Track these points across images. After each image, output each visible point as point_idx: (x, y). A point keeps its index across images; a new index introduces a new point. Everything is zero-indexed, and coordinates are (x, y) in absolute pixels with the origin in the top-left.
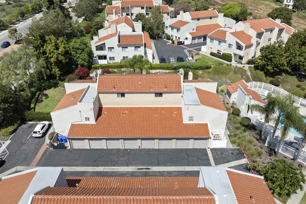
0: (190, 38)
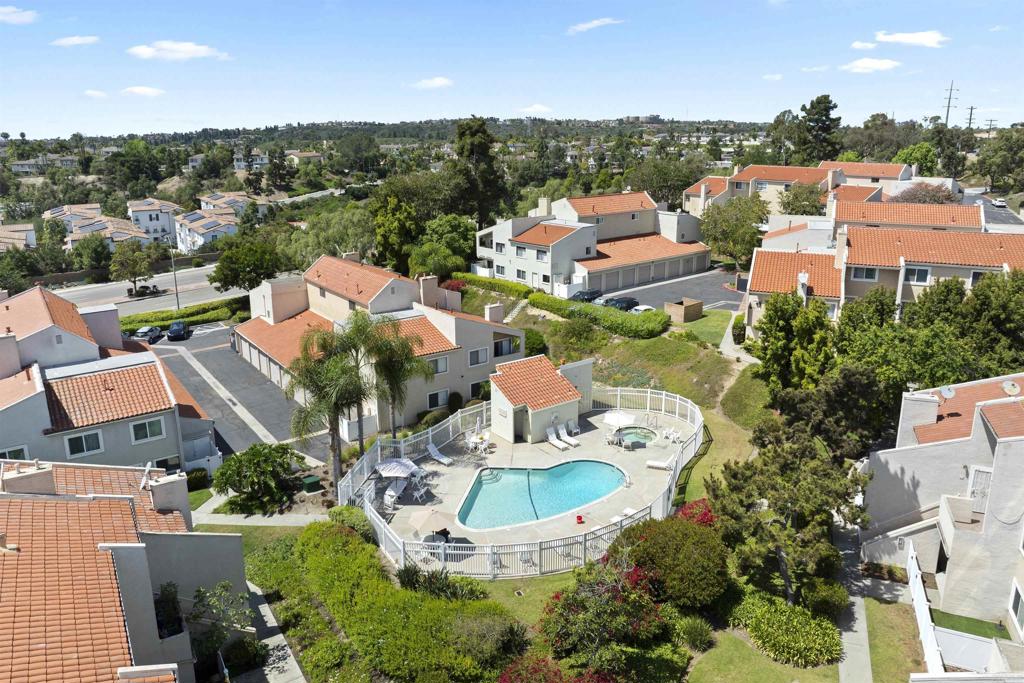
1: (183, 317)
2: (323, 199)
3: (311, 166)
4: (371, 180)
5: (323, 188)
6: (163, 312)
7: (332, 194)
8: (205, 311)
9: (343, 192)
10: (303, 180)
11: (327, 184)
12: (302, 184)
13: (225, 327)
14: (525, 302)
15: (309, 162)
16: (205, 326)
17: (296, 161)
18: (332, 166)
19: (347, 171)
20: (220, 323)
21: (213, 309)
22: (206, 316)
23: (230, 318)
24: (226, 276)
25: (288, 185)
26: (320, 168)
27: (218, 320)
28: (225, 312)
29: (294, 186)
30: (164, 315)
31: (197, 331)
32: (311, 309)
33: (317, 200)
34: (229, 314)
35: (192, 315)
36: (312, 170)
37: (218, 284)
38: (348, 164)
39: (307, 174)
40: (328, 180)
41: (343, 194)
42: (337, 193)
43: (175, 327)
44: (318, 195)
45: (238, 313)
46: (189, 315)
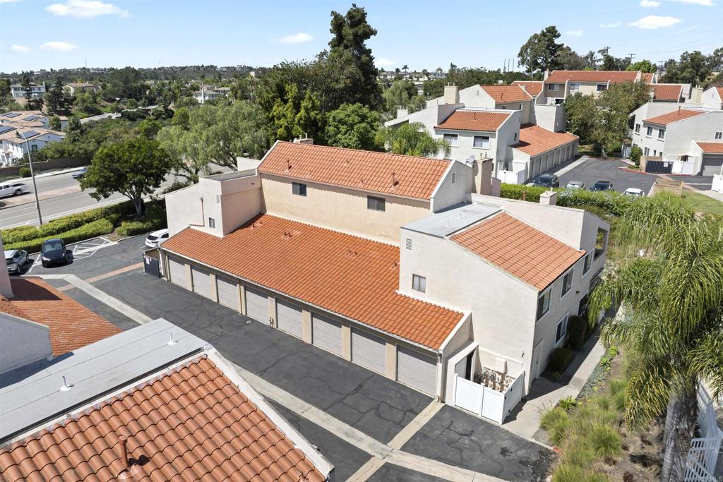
0: (697, 158)
1: (52, 234)
2: (102, 121)
3: (87, 94)
4: (143, 105)
5: (99, 113)
6: (21, 229)
7: (110, 117)
8: (78, 224)
9: (119, 115)
10: (80, 106)
11: (102, 109)
12: (80, 110)
13: (112, 243)
15: (85, 92)
16: (84, 243)
17: (72, 90)
18: (105, 95)
19: (118, 99)
20: (101, 237)
21: (89, 221)
22: (83, 230)
23: (112, 232)
24: (107, 179)
25: (67, 110)
26: (95, 97)
27: (99, 234)
28: (103, 224)
29: (73, 111)
30: (25, 233)
31: (77, 251)
32: (269, 213)
33: (97, 122)
34: (111, 226)
35: (63, 230)
36: (89, 98)
37: (94, 190)
38: (120, 92)
39: (84, 101)
40: (103, 107)
41: (120, 118)
42: (114, 116)
43: (48, 249)
44: (96, 118)
45: (123, 224)
46: (59, 231)
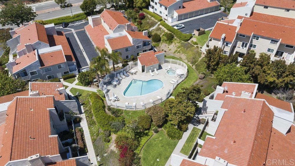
13: (84, 22)
14: (159, 23)
16: (79, 21)
23: (85, 19)
27: (82, 19)
32: (102, 24)
